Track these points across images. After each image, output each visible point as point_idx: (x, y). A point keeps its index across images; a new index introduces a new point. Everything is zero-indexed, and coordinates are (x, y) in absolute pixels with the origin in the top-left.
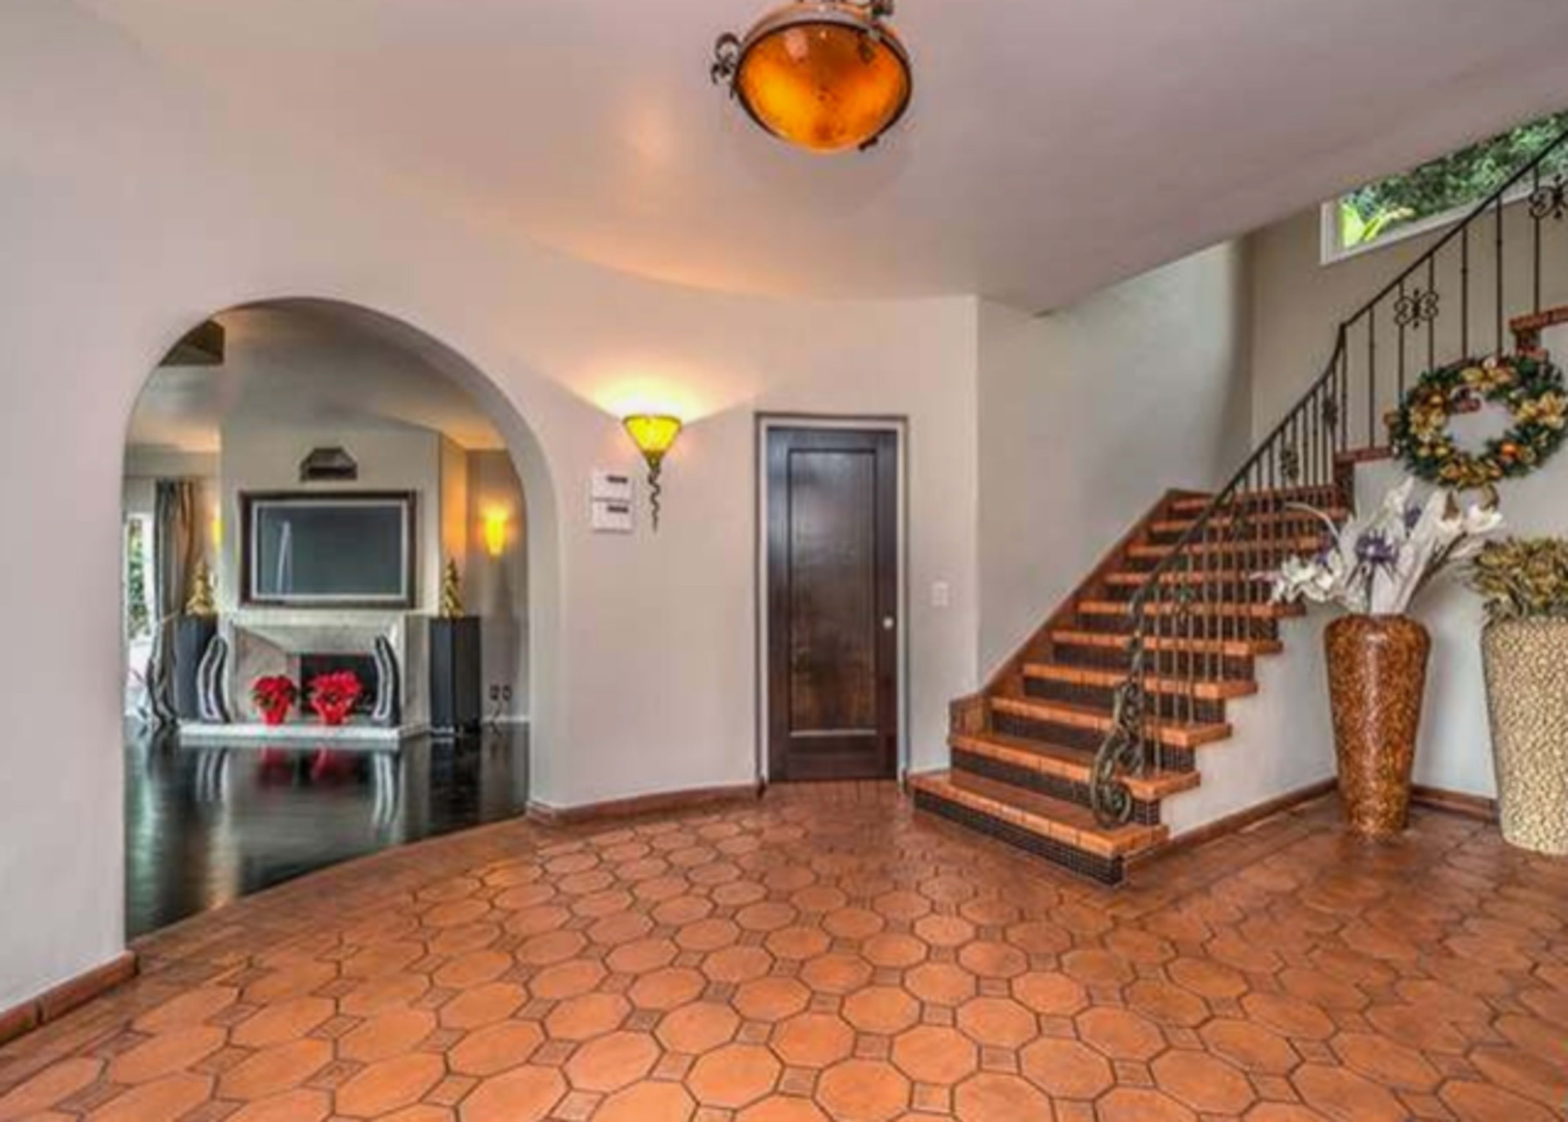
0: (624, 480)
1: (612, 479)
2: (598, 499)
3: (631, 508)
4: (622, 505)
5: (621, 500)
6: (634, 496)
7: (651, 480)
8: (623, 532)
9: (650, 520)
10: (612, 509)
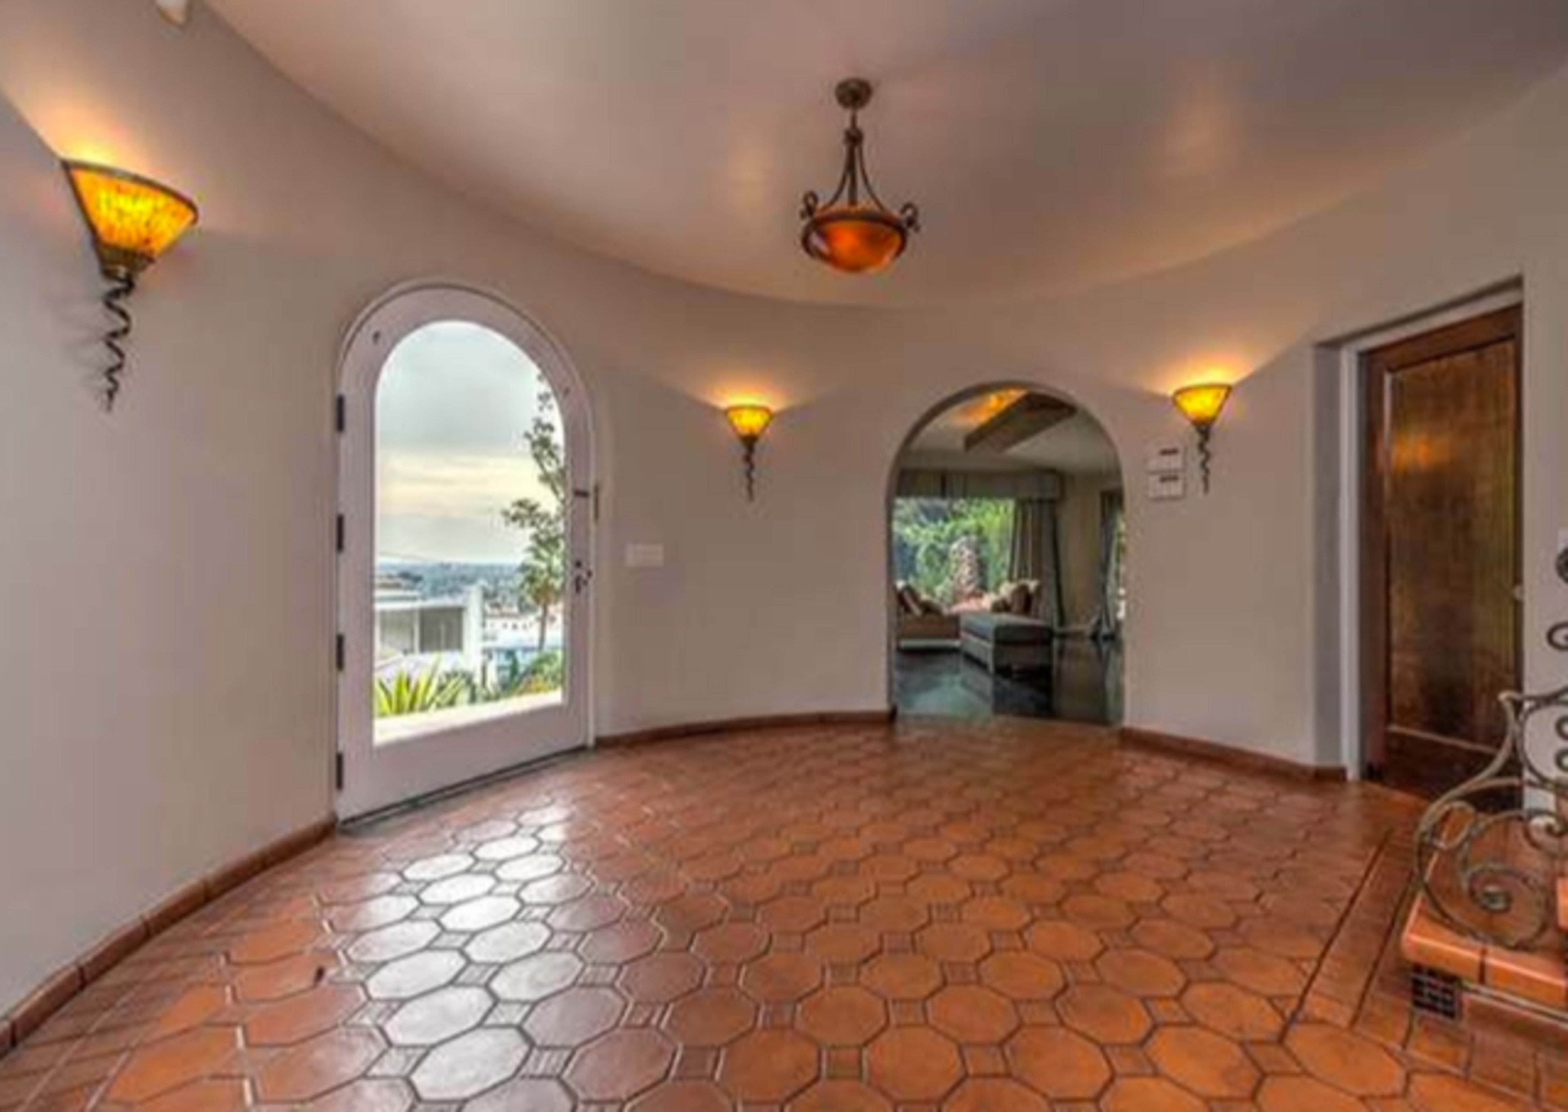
0: (1174, 452)
1: (1165, 452)
2: (1153, 473)
3: (1180, 475)
4: (1172, 474)
5: (1170, 471)
6: (1185, 463)
7: (1201, 447)
8: (1175, 498)
9: (1201, 486)
10: (1163, 480)
